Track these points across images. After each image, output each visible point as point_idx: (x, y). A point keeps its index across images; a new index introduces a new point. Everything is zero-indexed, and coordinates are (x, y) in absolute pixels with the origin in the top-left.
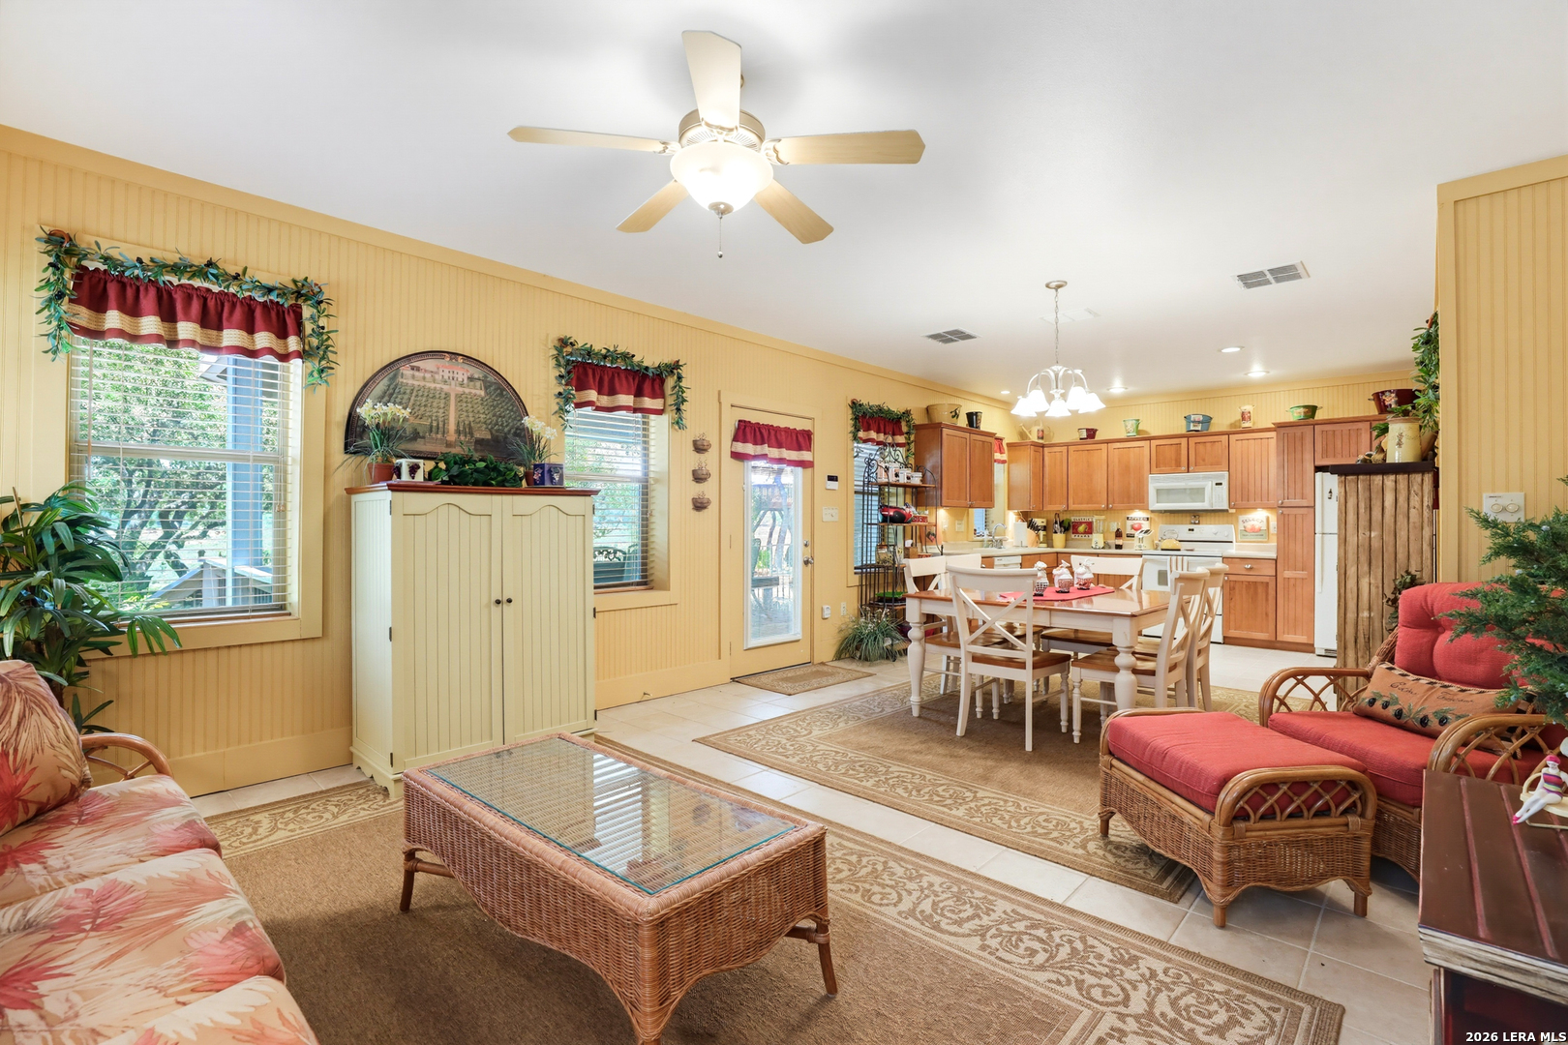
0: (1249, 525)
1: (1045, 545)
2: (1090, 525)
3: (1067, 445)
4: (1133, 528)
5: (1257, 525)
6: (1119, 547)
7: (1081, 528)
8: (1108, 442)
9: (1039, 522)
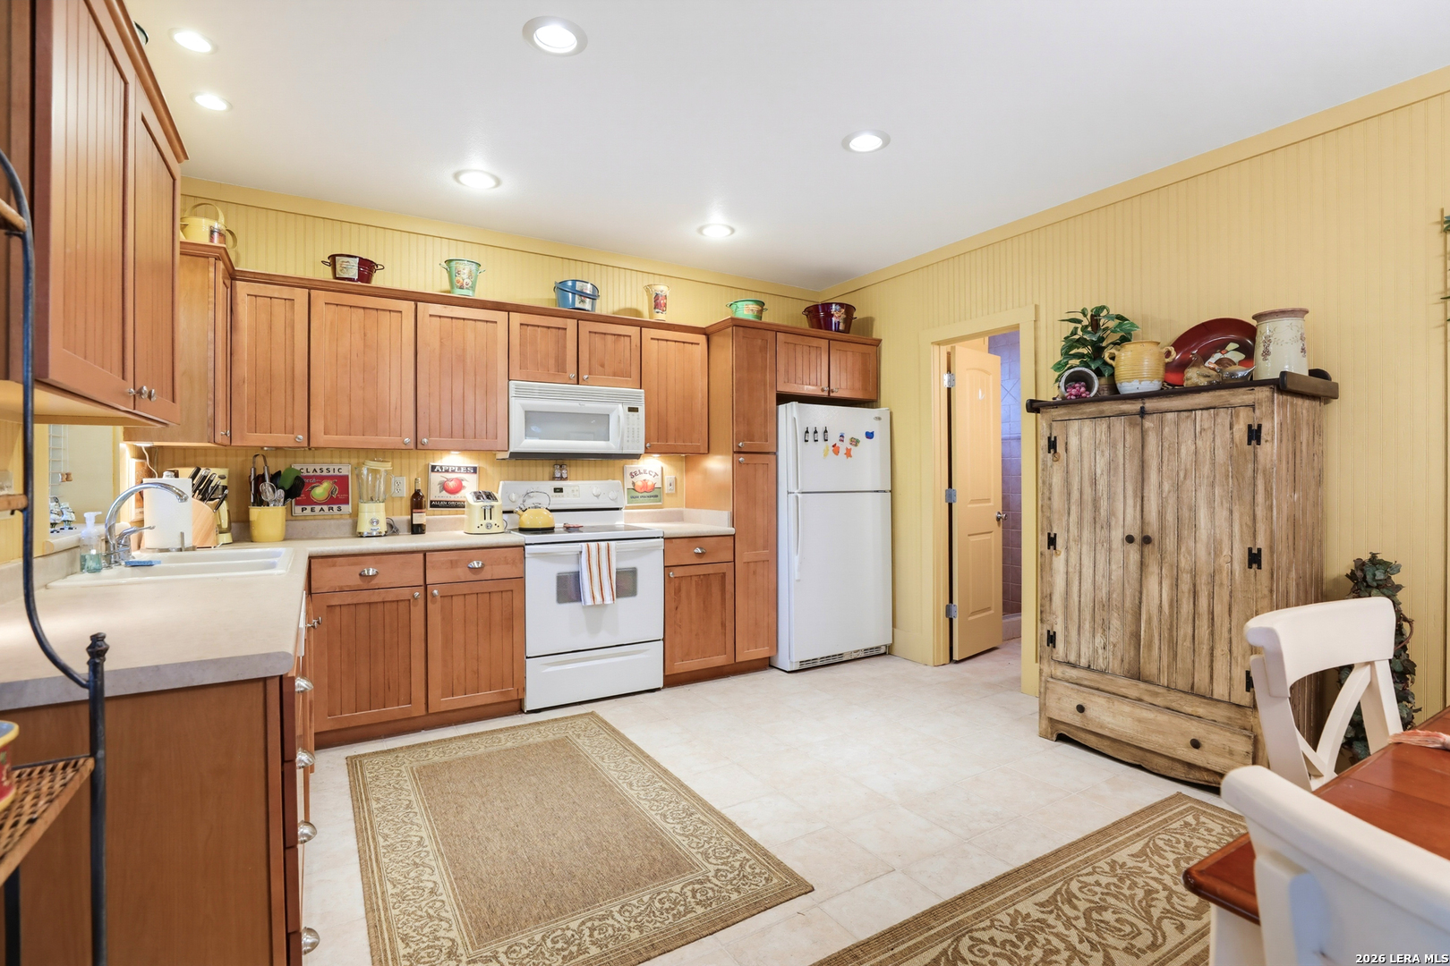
0: (639, 480)
1: (226, 538)
2: (342, 482)
3: (310, 285)
4: (444, 487)
5: (651, 480)
6: (417, 529)
7: (320, 492)
8: (417, 298)
9: (217, 474)
